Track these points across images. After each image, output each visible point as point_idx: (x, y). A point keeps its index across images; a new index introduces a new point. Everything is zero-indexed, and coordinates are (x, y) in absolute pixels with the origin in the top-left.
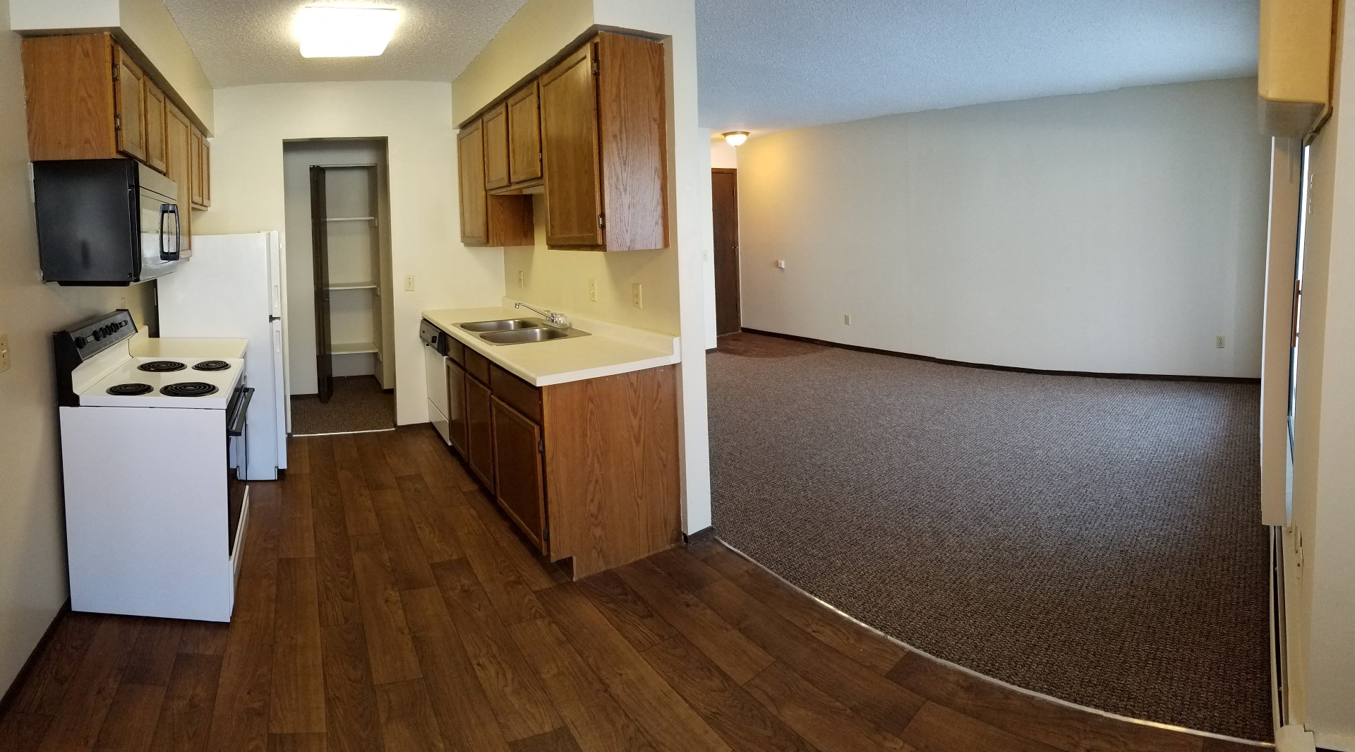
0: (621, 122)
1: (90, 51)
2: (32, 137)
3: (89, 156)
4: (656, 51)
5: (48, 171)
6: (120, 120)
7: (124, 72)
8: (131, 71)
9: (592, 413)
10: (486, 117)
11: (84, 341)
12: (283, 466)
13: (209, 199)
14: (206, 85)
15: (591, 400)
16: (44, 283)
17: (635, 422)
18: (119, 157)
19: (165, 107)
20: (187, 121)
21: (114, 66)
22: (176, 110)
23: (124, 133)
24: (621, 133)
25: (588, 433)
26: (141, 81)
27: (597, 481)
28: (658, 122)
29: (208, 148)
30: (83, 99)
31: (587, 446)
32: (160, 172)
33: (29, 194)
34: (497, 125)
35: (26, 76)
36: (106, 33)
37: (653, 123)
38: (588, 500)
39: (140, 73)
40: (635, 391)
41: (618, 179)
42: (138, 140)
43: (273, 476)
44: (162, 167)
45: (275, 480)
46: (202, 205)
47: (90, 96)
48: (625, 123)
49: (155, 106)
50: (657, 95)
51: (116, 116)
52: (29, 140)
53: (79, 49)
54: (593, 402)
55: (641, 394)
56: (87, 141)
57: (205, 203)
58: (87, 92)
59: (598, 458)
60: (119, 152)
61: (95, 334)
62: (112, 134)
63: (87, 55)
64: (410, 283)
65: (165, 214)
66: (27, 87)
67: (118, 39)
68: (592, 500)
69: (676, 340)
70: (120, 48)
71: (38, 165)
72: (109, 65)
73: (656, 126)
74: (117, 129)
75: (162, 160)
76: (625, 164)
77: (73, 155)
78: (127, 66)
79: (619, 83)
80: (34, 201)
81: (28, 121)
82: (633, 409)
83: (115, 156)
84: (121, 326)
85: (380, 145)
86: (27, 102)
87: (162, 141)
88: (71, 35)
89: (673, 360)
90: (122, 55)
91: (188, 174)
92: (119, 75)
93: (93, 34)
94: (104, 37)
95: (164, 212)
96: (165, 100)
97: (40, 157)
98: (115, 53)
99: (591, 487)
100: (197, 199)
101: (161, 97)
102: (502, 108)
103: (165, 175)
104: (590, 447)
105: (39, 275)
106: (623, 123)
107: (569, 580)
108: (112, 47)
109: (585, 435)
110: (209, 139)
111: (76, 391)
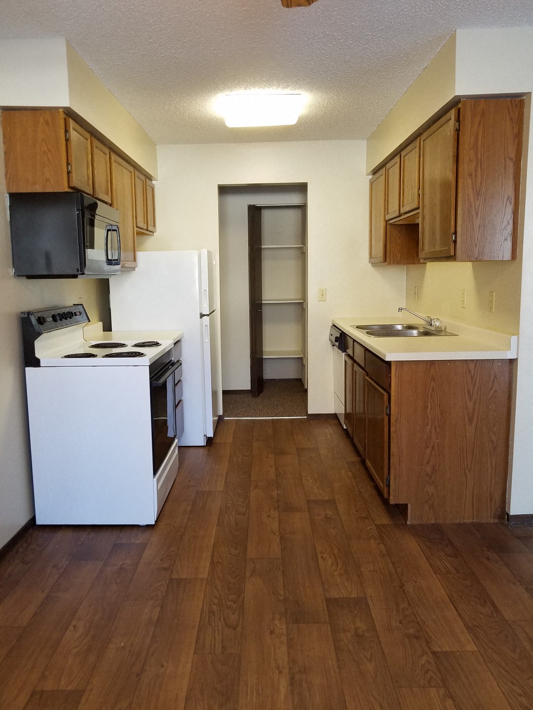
0: (477, 163)
1: (50, 121)
2: (9, 175)
3: (49, 190)
4: (516, 106)
5: (19, 200)
6: (71, 167)
7: (74, 135)
8: (81, 134)
9: (433, 390)
10: (388, 166)
11: (44, 319)
12: (210, 434)
13: (154, 226)
14: (149, 143)
15: (433, 379)
16: (15, 277)
17: (470, 405)
18: (70, 190)
19: (110, 158)
20: (131, 169)
21: (66, 131)
22: (120, 160)
23: (74, 175)
24: (476, 171)
25: (429, 405)
26: (89, 141)
27: (433, 447)
28: (514, 160)
29: (153, 189)
30: (45, 152)
31: (428, 417)
32: (106, 203)
33: (6, 215)
34: (394, 172)
35: (4, 135)
36: (60, 110)
37: (508, 161)
38: (425, 462)
39: (88, 135)
40: (472, 378)
41: (471, 206)
42: (87, 180)
43: (202, 442)
44: (108, 200)
45: (204, 446)
46: (147, 230)
47: (49, 150)
48: (481, 165)
49: (101, 158)
50: (514, 140)
51: (68, 164)
52: (6, 179)
53: (41, 119)
54: (434, 381)
55: (478, 381)
56: (47, 180)
57: (150, 228)
58: (48, 148)
59: (436, 428)
60: (70, 187)
61: (54, 317)
62: (65, 176)
63: (47, 123)
64: (323, 295)
65: (109, 232)
66: (4, 143)
67: (69, 113)
68: (428, 463)
69: (514, 339)
70: (70, 119)
71: (12, 196)
72: (63, 131)
73: (512, 164)
74: (69, 173)
75: (107, 195)
76: (478, 194)
77: (38, 189)
78: (76, 131)
79: (477, 134)
80: (9, 220)
81: (6, 166)
82: (469, 392)
83: (67, 190)
84: (76, 315)
85: (302, 188)
86: (5, 153)
87: (107, 181)
88: (36, 110)
89: (510, 355)
90: (72, 123)
91: (133, 206)
92: (70, 136)
93: (52, 111)
94: (59, 112)
95: (108, 230)
96: (110, 153)
97: (14, 190)
98: (67, 123)
99: (428, 451)
100: (141, 224)
101: (107, 151)
102: (397, 159)
103: (111, 205)
104: (430, 417)
105: (12, 271)
106: (479, 164)
107: (404, 522)
108: (65, 120)
109: (426, 407)
110: (153, 182)
111: (37, 355)
